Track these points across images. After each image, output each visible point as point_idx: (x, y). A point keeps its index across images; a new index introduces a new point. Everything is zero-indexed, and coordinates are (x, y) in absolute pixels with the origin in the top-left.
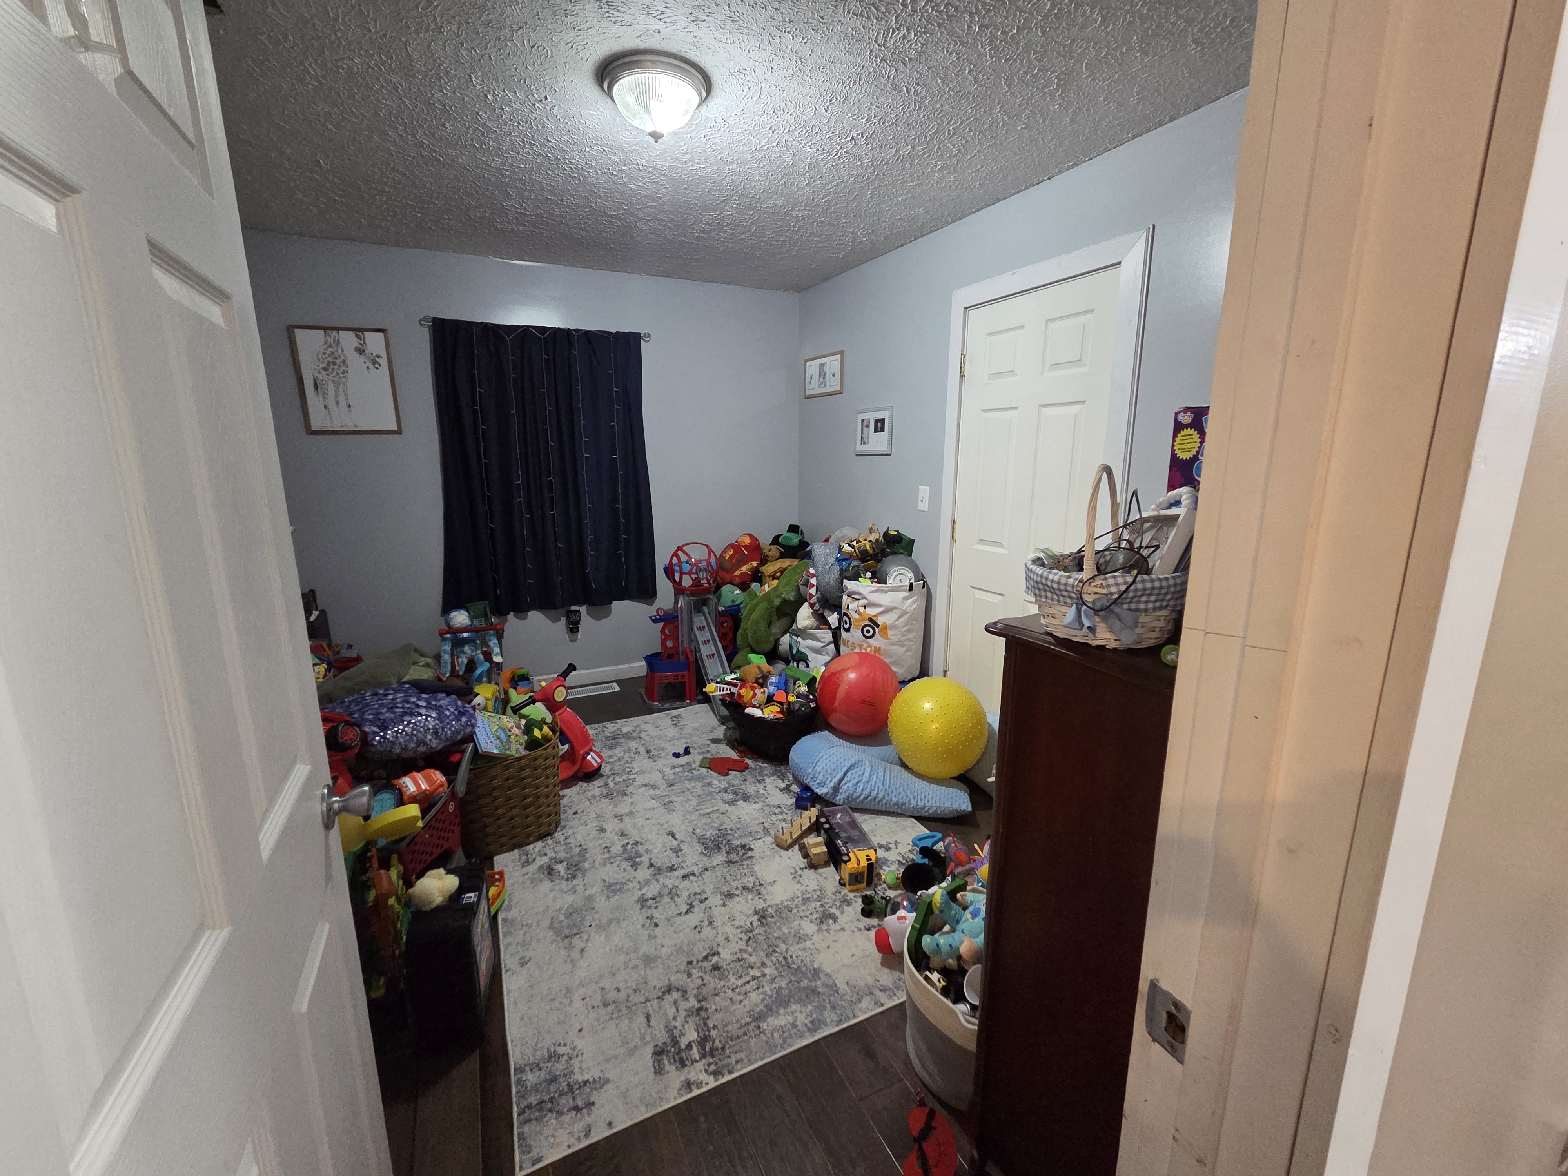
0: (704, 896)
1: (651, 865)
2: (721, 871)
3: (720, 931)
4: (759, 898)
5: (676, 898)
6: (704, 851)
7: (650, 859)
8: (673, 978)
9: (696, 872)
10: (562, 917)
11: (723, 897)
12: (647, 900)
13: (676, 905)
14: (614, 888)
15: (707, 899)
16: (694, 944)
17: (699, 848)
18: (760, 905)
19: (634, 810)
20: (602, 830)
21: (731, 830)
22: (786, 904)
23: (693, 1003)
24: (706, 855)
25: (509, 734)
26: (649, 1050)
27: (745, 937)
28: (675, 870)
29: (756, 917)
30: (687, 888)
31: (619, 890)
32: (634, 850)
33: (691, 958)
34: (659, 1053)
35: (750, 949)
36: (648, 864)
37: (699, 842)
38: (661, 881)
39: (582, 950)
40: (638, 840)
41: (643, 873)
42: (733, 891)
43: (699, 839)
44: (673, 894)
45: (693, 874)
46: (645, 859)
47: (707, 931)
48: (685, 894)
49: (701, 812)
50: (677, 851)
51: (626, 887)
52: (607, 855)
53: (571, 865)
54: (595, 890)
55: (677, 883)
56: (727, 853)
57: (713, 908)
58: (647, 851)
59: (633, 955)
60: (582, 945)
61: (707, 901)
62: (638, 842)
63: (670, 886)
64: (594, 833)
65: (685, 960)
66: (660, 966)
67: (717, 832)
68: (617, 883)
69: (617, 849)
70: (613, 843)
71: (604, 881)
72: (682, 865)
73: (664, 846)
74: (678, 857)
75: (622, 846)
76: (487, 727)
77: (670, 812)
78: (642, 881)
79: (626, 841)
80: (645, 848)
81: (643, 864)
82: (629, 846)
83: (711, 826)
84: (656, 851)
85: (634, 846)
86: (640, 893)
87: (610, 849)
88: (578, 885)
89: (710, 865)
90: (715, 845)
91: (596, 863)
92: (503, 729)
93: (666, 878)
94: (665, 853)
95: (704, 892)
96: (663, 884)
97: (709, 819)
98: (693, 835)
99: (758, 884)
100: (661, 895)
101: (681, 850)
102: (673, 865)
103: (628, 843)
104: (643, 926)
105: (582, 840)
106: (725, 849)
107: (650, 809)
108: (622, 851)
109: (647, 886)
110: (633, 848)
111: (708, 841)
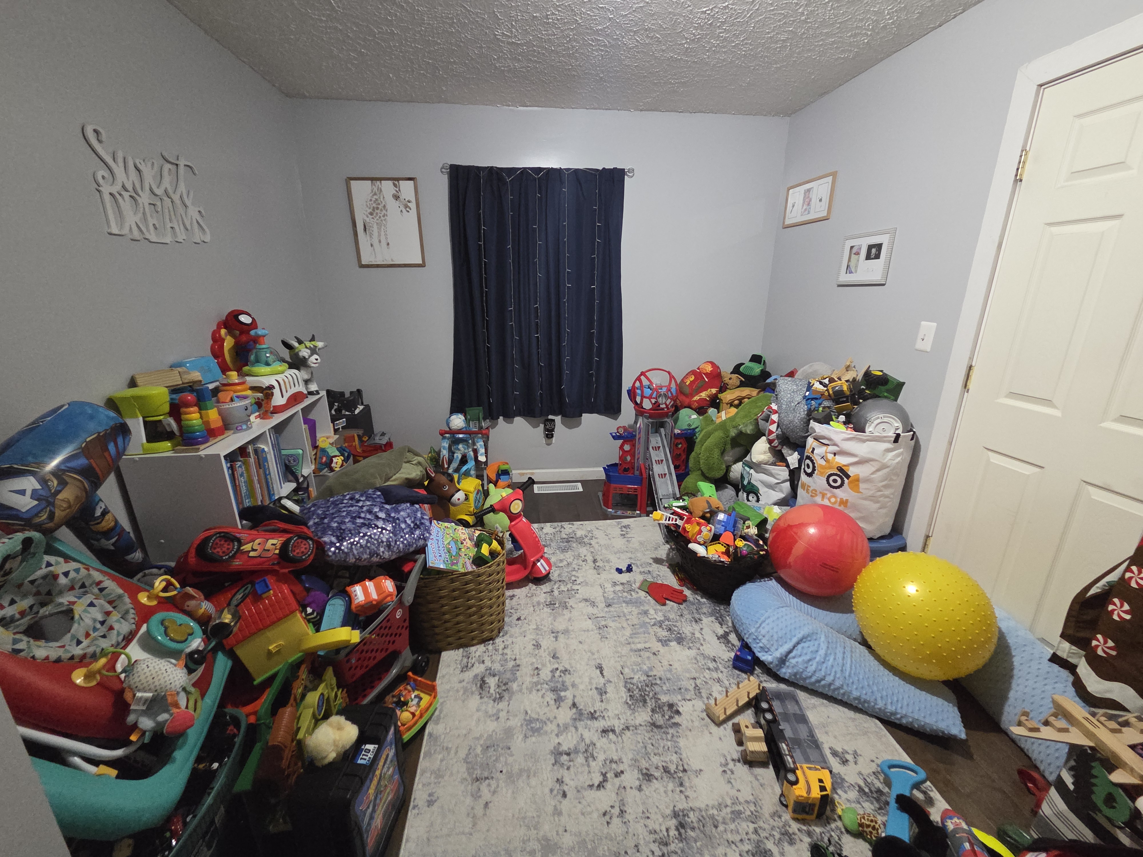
0: (621, 767)
1: (574, 705)
2: (644, 735)
3: (631, 829)
4: (681, 792)
5: (591, 759)
6: (628, 701)
7: (574, 696)
9: (616, 729)
10: (479, 750)
11: (641, 777)
12: (561, 754)
13: (590, 772)
14: (533, 725)
15: (622, 772)
16: (600, 841)
17: (624, 694)
18: (681, 804)
19: (570, 628)
20: (538, 646)
21: (660, 679)
22: (711, 812)
24: (630, 707)
25: (461, 546)
27: (658, 852)
28: (596, 719)
29: (675, 822)
30: (604, 749)
31: (538, 730)
32: (560, 679)
36: (572, 702)
37: (625, 687)
38: (580, 729)
39: (486, 805)
40: (568, 667)
41: (565, 715)
42: (653, 771)
43: (626, 682)
44: (589, 753)
45: (613, 731)
46: (568, 694)
47: (617, 825)
48: (601, 757)
49: (633, 646)
50: (602, 692)
51: (545, 728)
52: (535, 679)
53: (502, 682)
54: (516, 722)
55: (595, 739)
56: (653, 711)
57: (628, 790)
58: (574, 685)
59: (533, 833)
60: (489, 797)
61: (623, 776)
62: (566, 670)
63: (588, 741)
64: (530, 647)
67: (645, 678)
68: (538, 720)
69: (545, 674)
70: (544, 665)
71: (527, 713)
72: (604, 713)
73: (590, 683)
74: (602, 701)
75: (552, 671)
76: (440, 539)
77: (603, 639)
78: (561, 725)
79: (556, 666)
80: (572, 680)
81: (566, 701)
82: (558, 673)
83: (640, 668)
84: (581, 687)
85: (562, 675)
86: (557, 741)
87: (540, 672)
88: (502, 710)
89: (633, 723)
90: (641, 695)
91: (524, 686)
92: (456, 541)
93: (586, 728)
94: (590, 693)
95: (621, 761)
96: (582, 735)
97: (640, 659)
98: (621, 675)
99: (681, 768)
100: (576, 751)
101: (606, 693)
102: (595, 711)
103: (557, 669)
104: (551, 791)
105: (518, 654)
106: (651, 704)
107: (584, 631)
108: (550, 678)
109: (565, 734)
110: (561, 676)
111: (635, 687)
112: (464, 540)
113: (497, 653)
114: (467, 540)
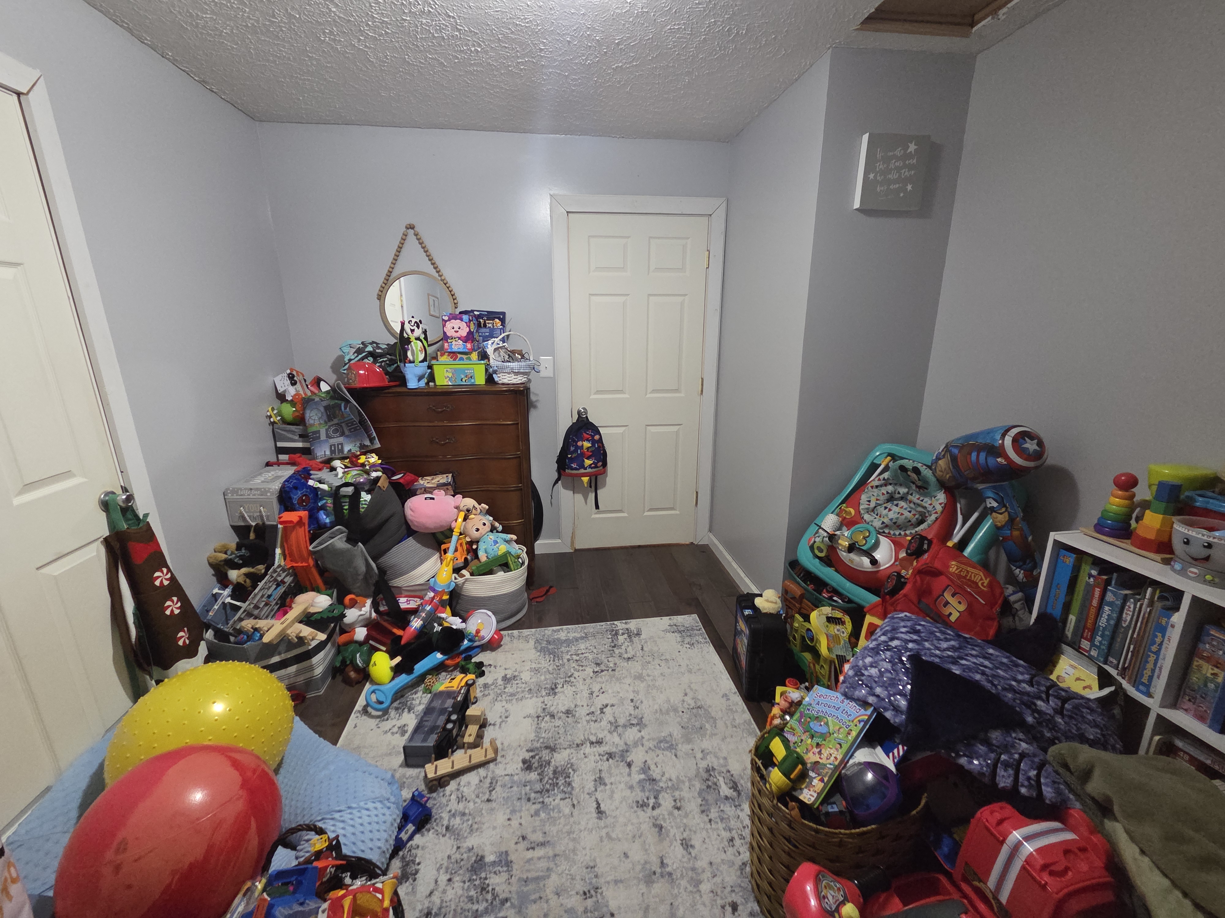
0: (588, 718)
1: (629, 765)
3: (586, 687)
4: (546, 705)
5: (613, 721)
6: (572, 773)
7: (629, 775)
8: (626, 664)
9: (589, 744)
10: (707, 726)
11: (574, 713)
12: (638, 724)
13: (614, 713)
14: (666, 745)
15: (588, 714)
16: (607, 681)
17: (576, 780)
18: (548, 700)
19: (643, 887)
20: (686, 845)
21: (529, 800)
22: (530, 696)
23: (617, 651)
24: (572, 765)
26: (643, 637)
27: (572, 679)
28: (607, 753)
29: (557, 691)
30: (601, 730)
31: (661, 742)
32: (647, 794)
33: (612, 673)
34: (638, 634)
35: (572, 670)
36: (633, 767)
37: (573, 788)
38: (622, 743)
39: (686, 695)
40: (640, 813)
41: (637, 756)
42: (564, 716)
43: (571, 793)
44: (615, 726)
45: (592, 743)
46: (637, 777)
47: (596, 688)
48: (604, 723)
49: (550, 851)
50: (600, 781)
51: (655, 743)
52: (677, 794)
53: (714, 789)
54: (684, 748)
55: (609, 736)
56: (549, 763)
57: (585, 705)
58: (631, 788)
59: (650, 683)
60: (686, 698)
61: (588, 712)
62: (642, 806)
63: (615, 734)
64: (696, 841)
65: (616, 673)
66: (632, 672)
67: (547, 800)
68: (663, 750)
69: (666, 801)
70: (671, 814)
71: (676, 756)
72: (598, 758)
73: (613, 792)
74: (600, 771)
75: (659, 805)
76: (838, 714)
77: (592, 864)
78: (640, 746)
79: (656, 813)
80: (634, 794)
81: (638, 769)
82: (652, 801)
83: (549, 814)
84: (622, 786)
85: (646, 800)
86: (643, 733)
87: (673, 803)
88: (702, 759)
89: (572, 750)
90: (557, 779)
91: (687, 784)
92: (825, 736)
93: (617, 745)
94: (613, 780)
95: (588, 722)
96: (621, 739)
97: (547, 828)
98: (575, 802)
99: (540, 718)
100: (625, 726)
101: (596, 780)
102: (608, 760)
103: (653, 808)
104: (642, 702)
105: (709, 831)
106: (549, 771)
107: (621, 881)
108: (660, 797)
109: (636, 739)
110: (648, 799)
111: (562, 788)
112: (820, 753)
113: (740, 832)
114: (816, 758)
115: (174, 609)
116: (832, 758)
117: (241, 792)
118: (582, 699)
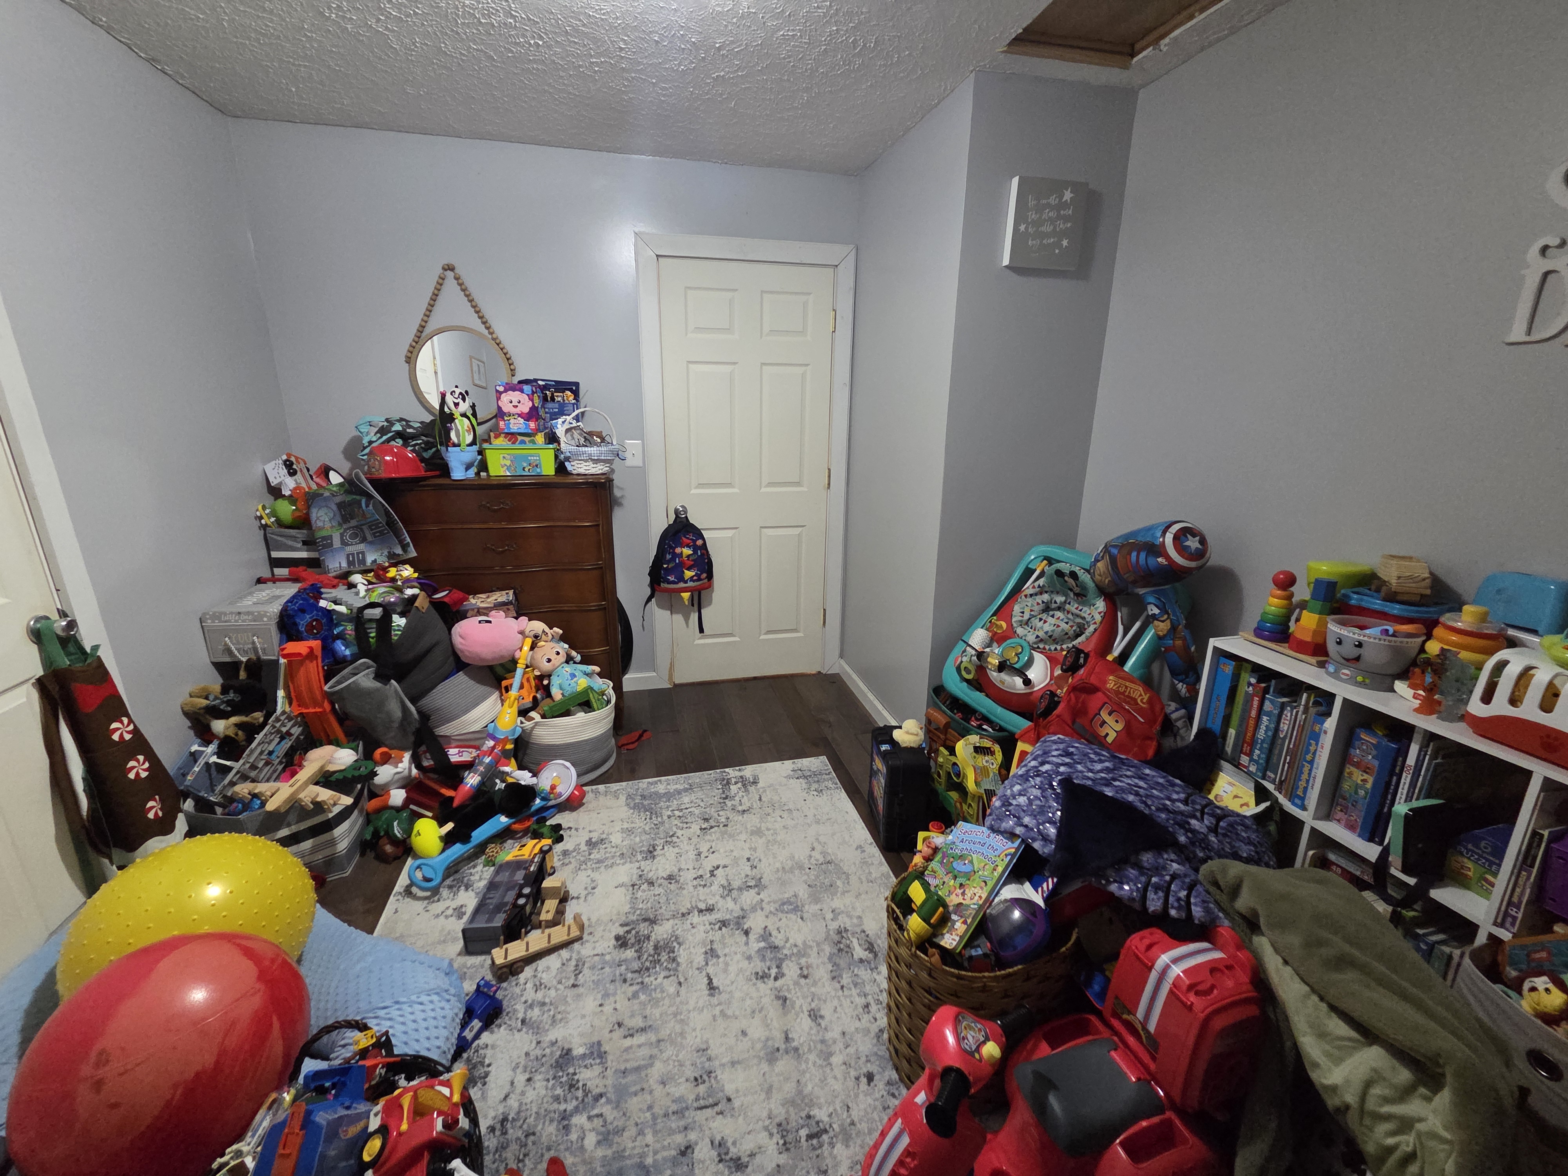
0: (695, 883)
1: (747, 933)
3: (692, 847)
4: (643, 871)
5: (726, 884)
6: (677, 946)
7: (747, 944)
8: (740, 818)
9: (696, 913)
10: (839, 883)
11: (678, 878)
12: (756, 886)
13: (727, 875)
14: (790, 907)
15: (695, 879)
16: (717, 839)
17: (682, 955)
18: (646, 865)
19: (765, 1067)
20: (815, 1016)
21: (625, 981)
22: (622, 862)
23: (729, 803)
24: (677, 938)
26: (760, 785)
27: (675, 839)
28: (719, 921)
29: (655, 853)
30: (711, 895)
31: (784, 904)
32: (768, 963)
33: (724, 829)
34: (755, 782)
35: (674, 829)
36: (750, 935)
37: (678, 964)
38: (737, 908)
39: (813, 849)
40: (759, 983)
41: (756, 922)
42: (666, 883)
43: (676, 970)
44: (728, 890)
45: (701, 911)
46: (755, 945)
47: (704, 848)
48: (715, 888)
49: (652, 1037)
50: (711, 953)
51: (777, 906)
52: (803, 961)
53: (847, 952)
54: (811, 909)
55: (721, 902)
56: (648, 938)
57: (691, 868)
58: (749, 958)
59: (770, 838)
60: (813, 853)
61: (695, 876)
62: (762, 977)
63: (729, 899)
64: (826, 1011)
65: (729, 829)
66: (749, 826)
67: (646, 980)
68: (787, 913)
69: (791, 970)
70: (796, 983)
71: (802, 918)
72: (709, 927)
73: (727, 964)
74: (712, 942)
75: (783, 975)
76: (984, 850)
77: (704, 1047)
78: (759, 910)
79: (779, 983)
80: (752, 965)
81: (756, 936)
82: (774, 971)
83: (650, 995)
84: (739, 956)
85: (766, 971)
86: (761, 896)
87: (799, 972)
88: (832, 920)
89: (676, 921)
90: (659, 955)
91: (815, 949)
92: (968, 875)
93: (732, 911)
94: (727, 951)
95: (695, 887)
96: (736, 904)
97: (648, 1012)
98: (682, 980)
99: (636, 887)
100: (740, 889)
101: (706, 953)
102: (720, 929)
103: (776, 979)
104: (760, 860)
105: (842, 998)
106: (649, 947)
107: (738, 1062)
108: (784, 965)
109: (754, 902)
110: (769, 969)
111: (665, 964)
112: (963, 894)
113: (876, 997)
114: (960, 900)
115: (140, 771)
116: (976, 898)
117: (258, 986)
118: (688, 860)
